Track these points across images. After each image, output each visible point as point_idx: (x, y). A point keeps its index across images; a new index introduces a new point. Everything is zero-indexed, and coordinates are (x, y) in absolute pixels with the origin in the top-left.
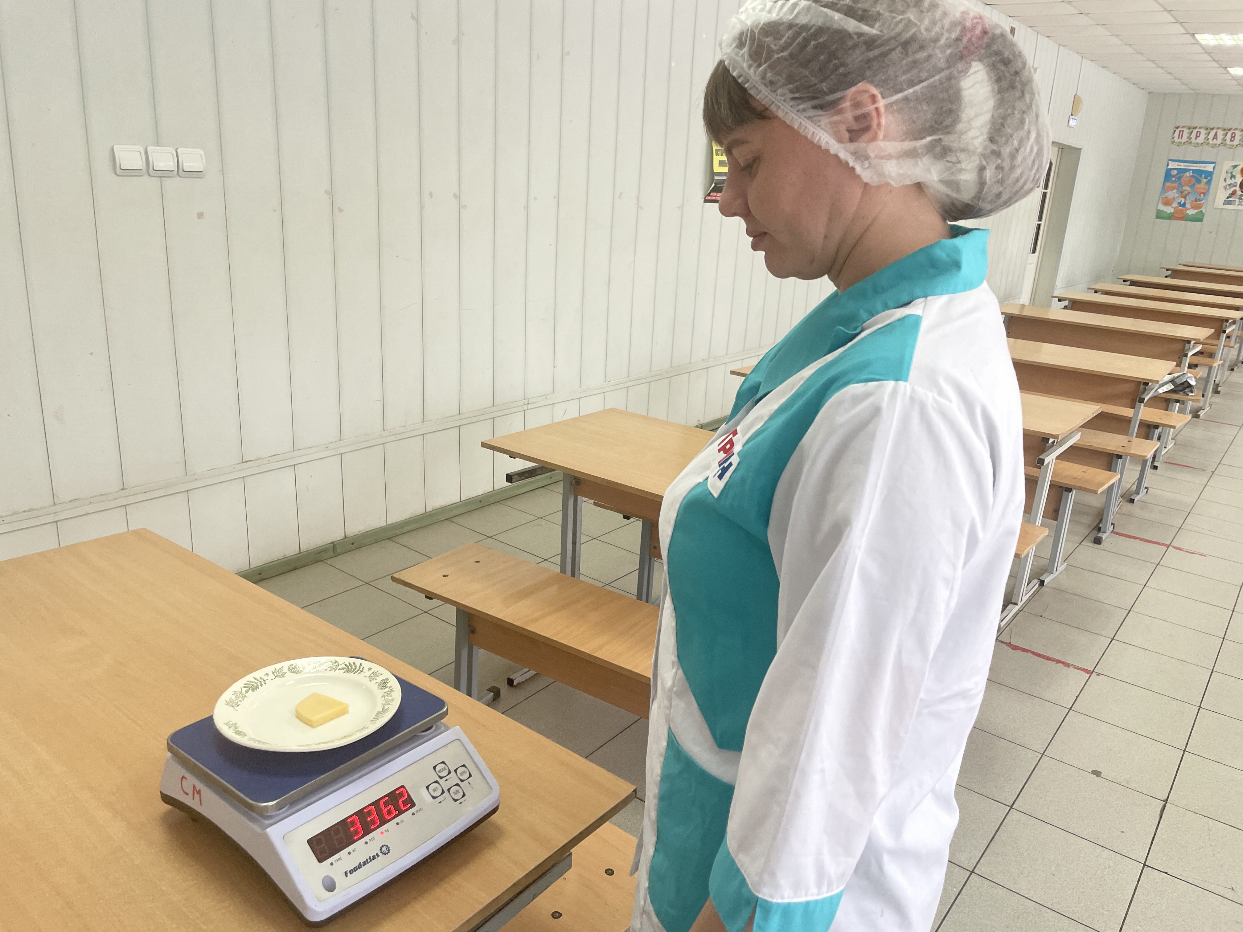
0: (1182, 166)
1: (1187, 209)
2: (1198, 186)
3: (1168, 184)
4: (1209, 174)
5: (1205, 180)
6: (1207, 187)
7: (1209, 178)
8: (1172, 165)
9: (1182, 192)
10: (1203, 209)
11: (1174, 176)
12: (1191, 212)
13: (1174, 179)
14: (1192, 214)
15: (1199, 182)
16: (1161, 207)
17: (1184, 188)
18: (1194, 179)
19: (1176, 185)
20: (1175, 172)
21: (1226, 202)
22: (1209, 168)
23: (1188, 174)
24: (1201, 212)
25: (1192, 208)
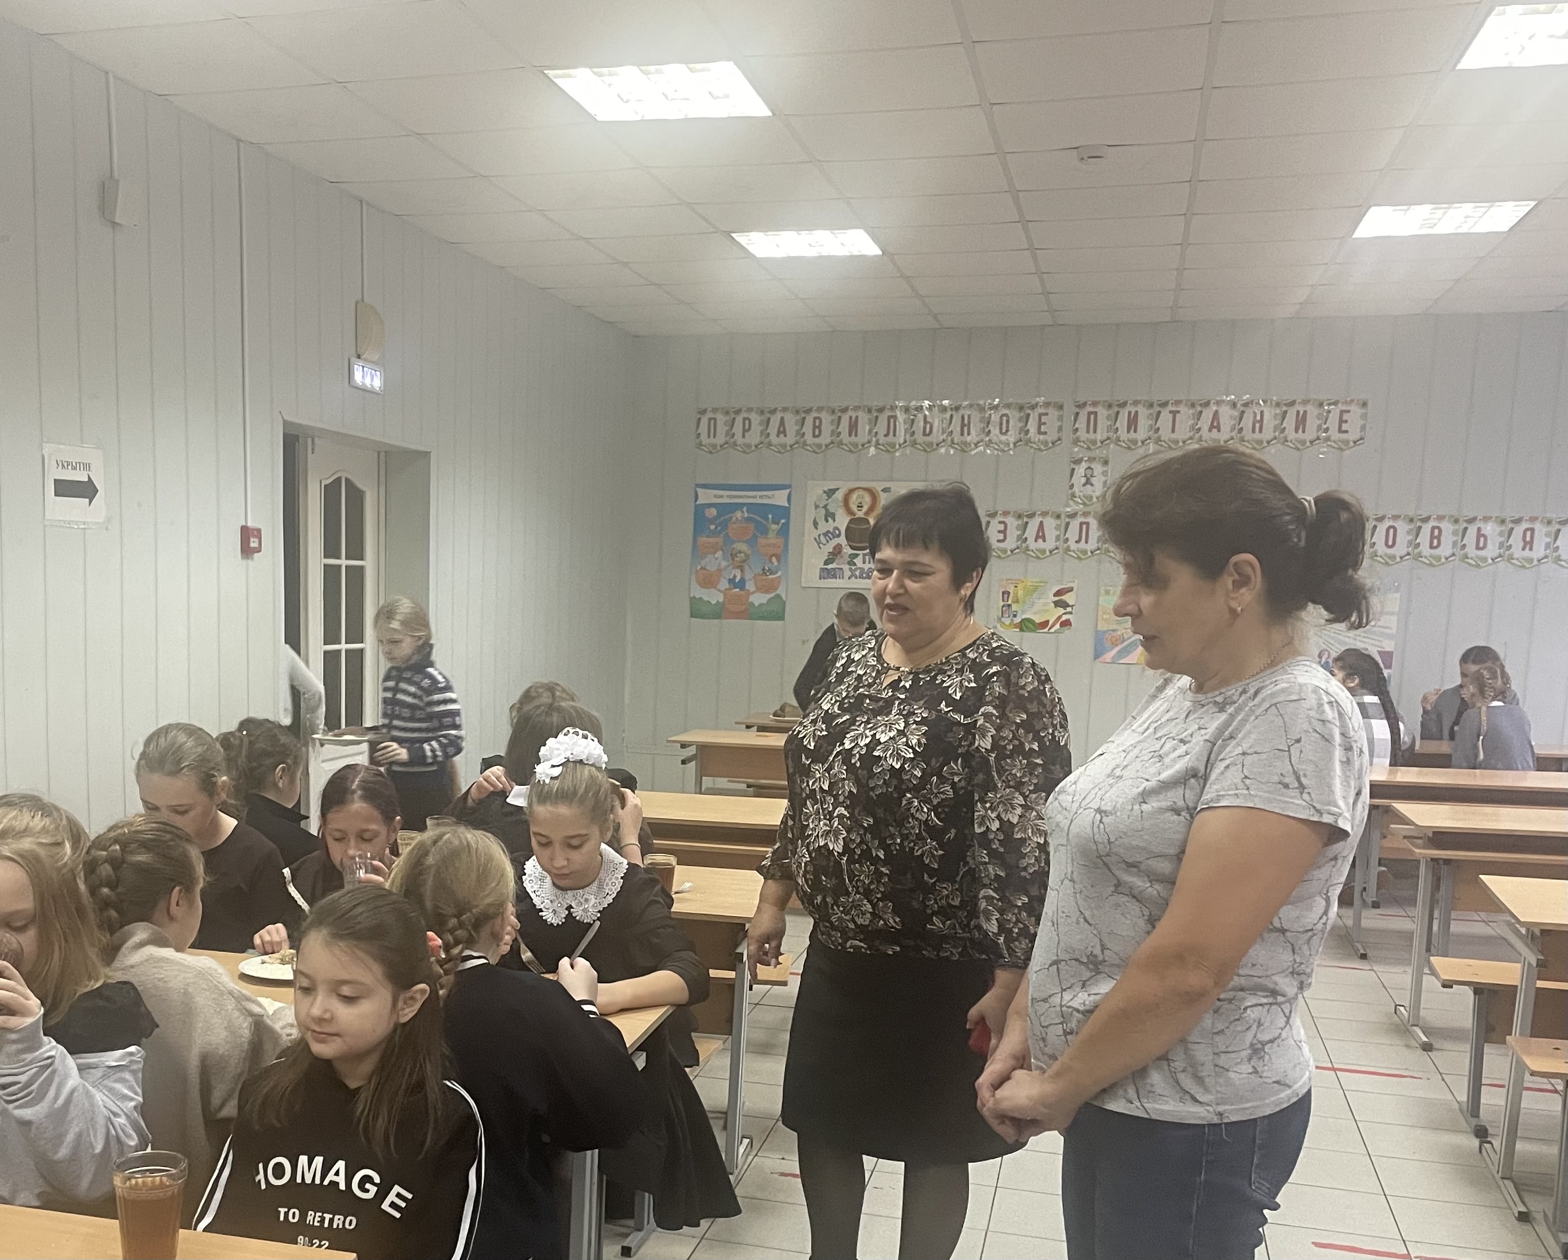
0: (725, 497)
1: (749, 593)
2: (762, 541)
3: (703, 540)
4: (784, 512)
5: (774, 527)
6: (780, 541)
7: (783, 521)
8: (706, 497)
9: (733, 556)
10: (781, 591)
11: (712, 521)
12: (758, 599)
13: (713, 527)
14: (761, 605)
15: (765, 531)
16: (699, 592)
17: (734, 546)
18: (751, 526)
19: (719, 540)
20: (713, 512)
21: (826, 574)
22: (780, 498)
23: (738, 514)
24: (778, 596)
25: (759, 589)
